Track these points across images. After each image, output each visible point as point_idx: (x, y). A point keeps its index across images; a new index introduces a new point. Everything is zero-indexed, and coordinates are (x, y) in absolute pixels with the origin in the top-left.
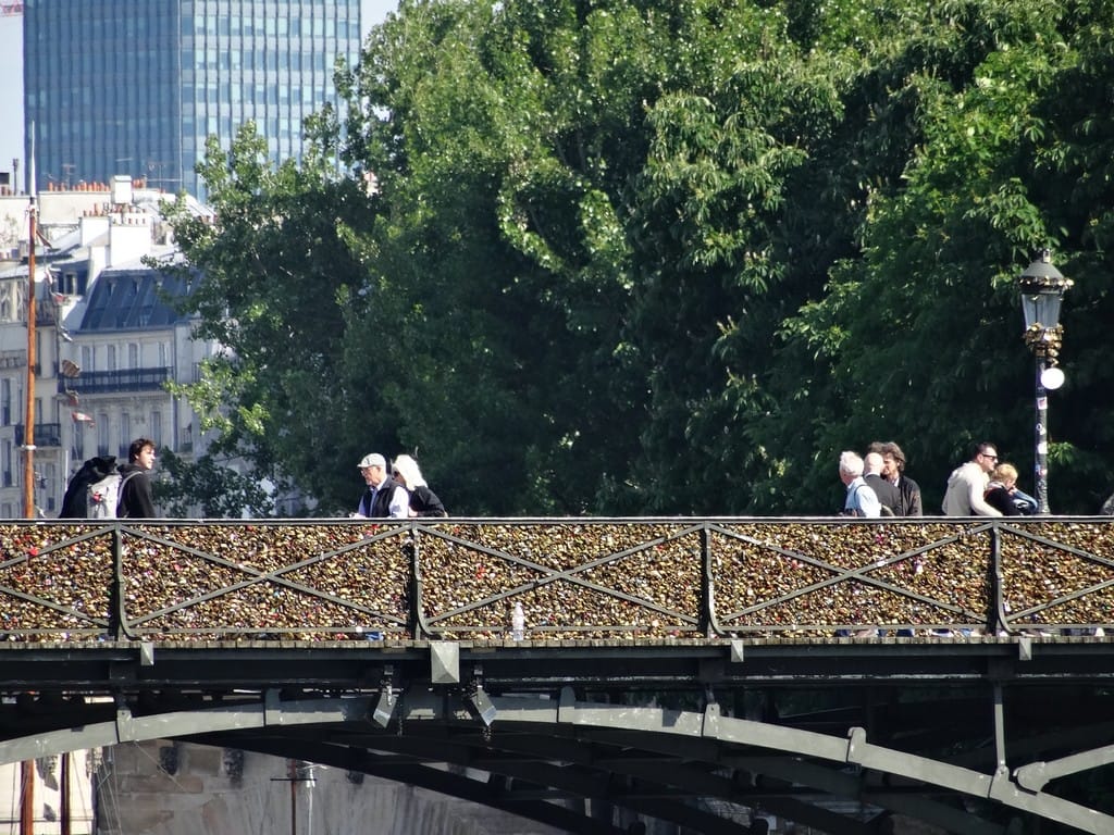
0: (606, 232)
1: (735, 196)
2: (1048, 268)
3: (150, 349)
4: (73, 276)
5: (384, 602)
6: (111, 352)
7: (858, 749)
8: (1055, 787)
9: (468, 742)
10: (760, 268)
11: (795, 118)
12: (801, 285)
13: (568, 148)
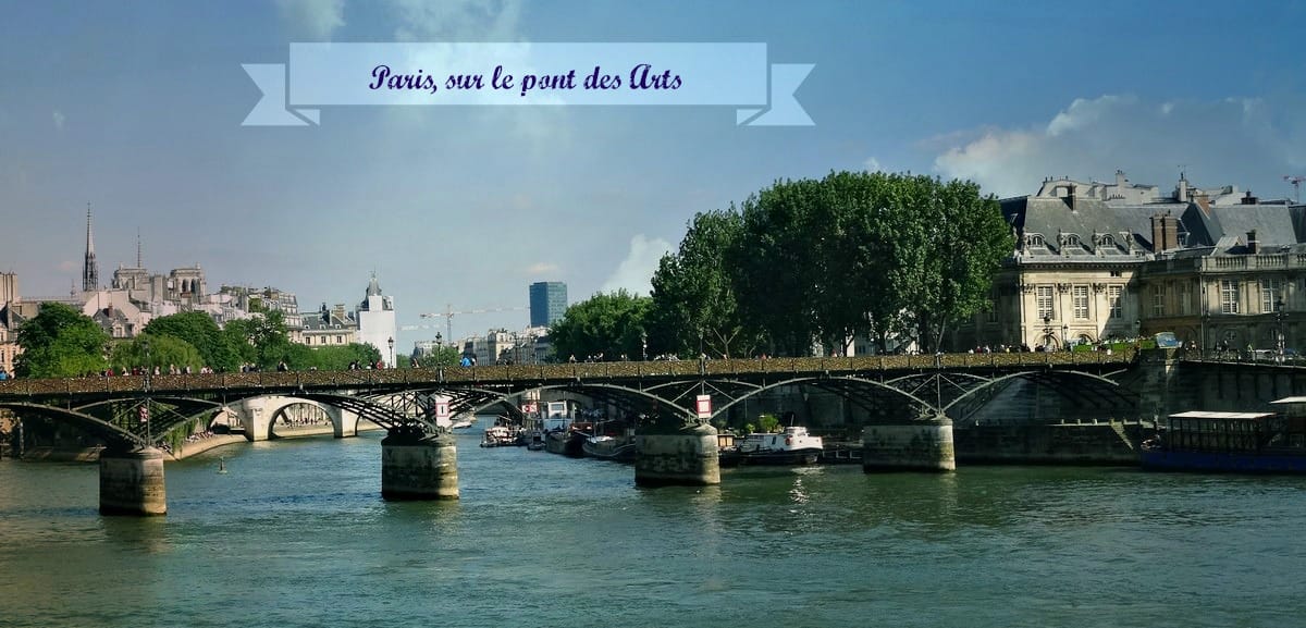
0: (595, 331)
1: (609, 327)
2: (644, 334)
3: (545, 345)
4: (536, 337)
5: (572, 373)
6: (541, 346)
7: (625, 388)
8: (647, 392)
9: (580, 388)
10: (612, 335)
11: (616, 318)
12: (617, 336)
13: (590, 322)
